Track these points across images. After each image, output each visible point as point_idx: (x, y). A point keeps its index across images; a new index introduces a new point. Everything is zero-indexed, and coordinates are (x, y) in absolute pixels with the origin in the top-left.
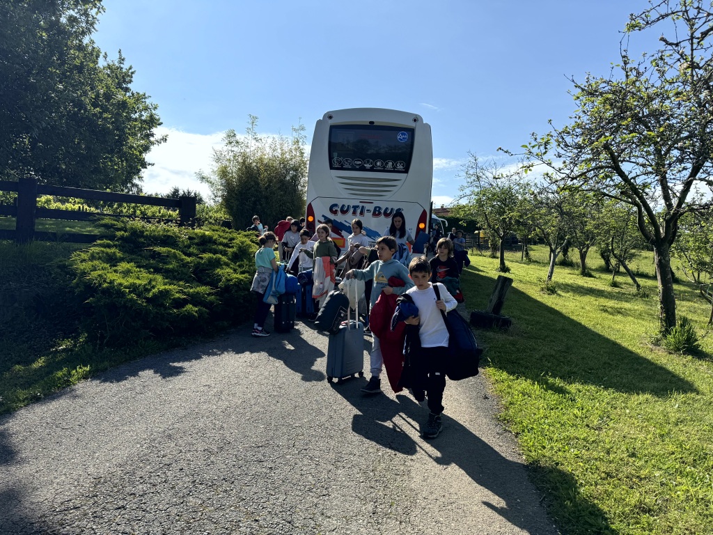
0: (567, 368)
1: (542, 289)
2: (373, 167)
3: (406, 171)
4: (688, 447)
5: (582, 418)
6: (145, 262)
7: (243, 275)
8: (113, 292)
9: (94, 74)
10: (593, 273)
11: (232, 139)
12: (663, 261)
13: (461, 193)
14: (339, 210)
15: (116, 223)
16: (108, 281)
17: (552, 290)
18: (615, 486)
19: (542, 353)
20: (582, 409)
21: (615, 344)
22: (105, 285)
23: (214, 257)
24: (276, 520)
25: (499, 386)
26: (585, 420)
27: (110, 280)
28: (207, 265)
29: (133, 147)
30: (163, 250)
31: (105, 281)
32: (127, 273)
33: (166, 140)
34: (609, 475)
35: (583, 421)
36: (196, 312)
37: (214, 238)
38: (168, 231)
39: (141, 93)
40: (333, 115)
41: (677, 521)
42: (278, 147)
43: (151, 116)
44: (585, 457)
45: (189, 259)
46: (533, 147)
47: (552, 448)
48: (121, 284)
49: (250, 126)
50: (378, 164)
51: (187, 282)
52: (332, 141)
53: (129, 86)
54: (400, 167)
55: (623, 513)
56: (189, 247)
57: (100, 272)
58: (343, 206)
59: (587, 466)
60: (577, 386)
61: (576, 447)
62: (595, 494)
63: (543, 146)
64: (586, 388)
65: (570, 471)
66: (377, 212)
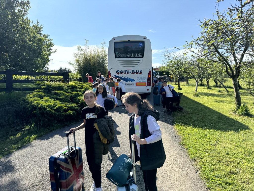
0: (203, 124)
1: (194, 95)
2: (131, 56)
3: (143, 57)
4: (247, 150)
5: (209, 142)
6: (53, 96)
8: (42, 109)
9: (29, 30)
10: (212, 88)
11: (80, 49)
12: (235, 83)
13: (163, 63)
14: (120, 72)
15: (41, 83)
16: (40, 104)
17: (197, 95)
18: (222, 165)
19: (194, 119)
20: (209, 138)
21: (220, 114)
22: (39, 106)
23: (77, 93)
24: (105, 185)
25: (180, 132)
27: (41, 104)
28: (75, 96)
29: (45, 55)
30: (59, 92)
31: (39, 104)
32: (46, 101)
33: (56, 51)
34: (219, 161)
36: (72, 113)
37: (76, 86)
38: (60, 85)
39: (46, 35)
40: (115, 39)
41: (243, 176)
42: (96, 50)
43: (50, 43)
44: (211, 156)
45: (68, 94)
46: (187, 46)
47: (199, 153)
48: (45, 105)
49: (86, 44)
50: (132, 55)
51: (68, 102)
52: (115, 47)
53: (41, 32)
54: (140, 56)
55: (225, 175)
56: (68, 90)
57: (37, 101)
58: (121, 71)
59: (212, 159)
60: (207, 130)
61: (208, 152)
62: (215, 169)
63: (190, 46)
64: (210, 130)
65: (206, 161)
66: (133, 72)
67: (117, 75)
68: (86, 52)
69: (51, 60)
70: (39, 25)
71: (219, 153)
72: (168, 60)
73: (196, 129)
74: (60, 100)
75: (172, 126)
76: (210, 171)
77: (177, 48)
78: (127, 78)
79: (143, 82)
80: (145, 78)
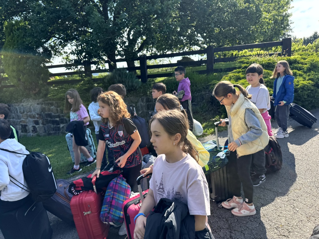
7: (308, 82)
37: (298, 60)
38: (270, 60)
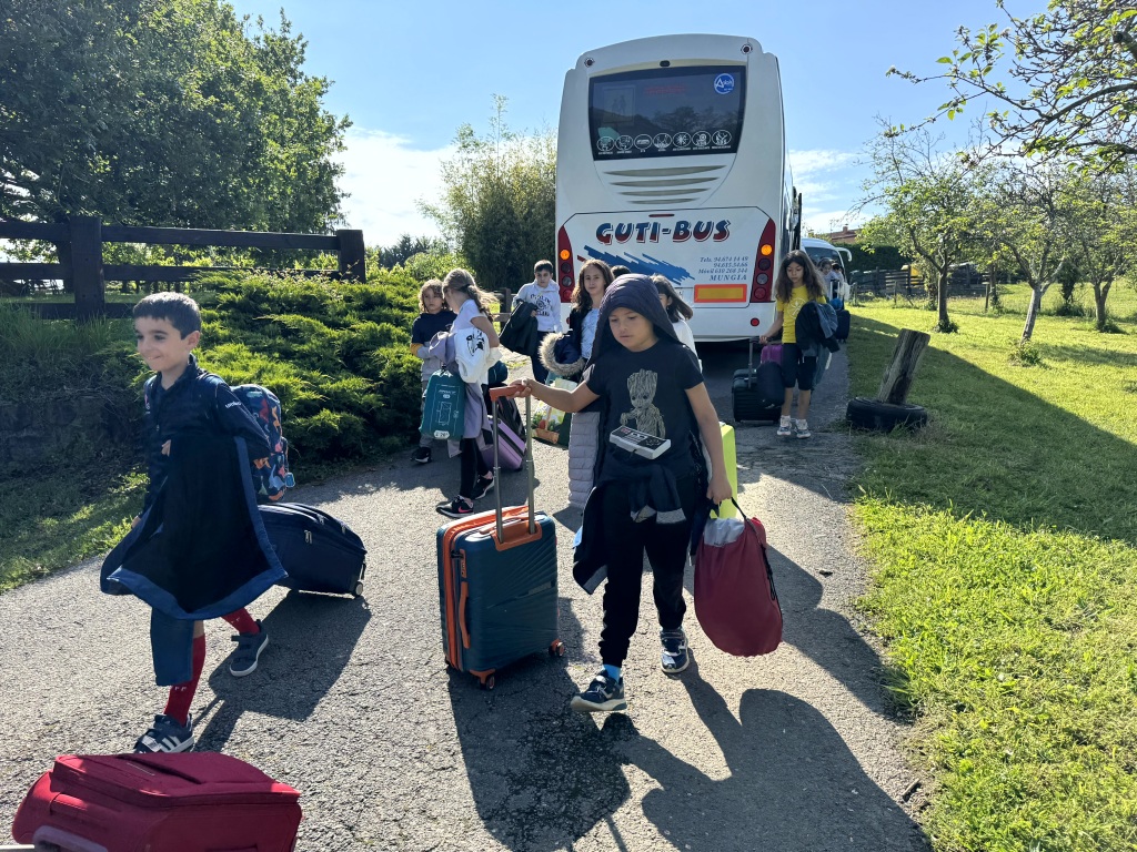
0: (1025, 501)
1: (1012, 357)
2: (672, 146)
3: (733, 148)
5: (1038, 604)
6: (266, 343)
10: (1120, 326)
13: (865, 195)
14: (613, 233)
17: (1030, 359)
19: (978, 472)
20: (1044, 586)
23: (379, 328)
26: (1045, 609)
28: (367, 343)
30: (290, 319)
32: (227, 360)
34: (1077, 737)
35: (1040, 612)
36: (338, 422)
40: (594, 58)
44: (1026, 693)
45: (335, 333)
46: (963, 59)
47: (956, 671)
49: (496, 115)
50: (681, 140)
52: (595, 106)
53: (300, 68)
54: (722, 142)
56: (342, 313)
58: (621, 226)
59: (1028, 714)
60: (1042, 536)
61: (1011, 670)
62: (1035, 784)
63: (983, 54)
64: (1061, 540)
65: (986, 726)
66: (681, 233)
67: (601, 248)
68: (494, 156)
69: (343, 195)
70: (291, 36)
71: (1086, 683)
72: (893, 179)
73: (969, 529)
74: (299, 358)
75: (840, 507)
76: (995, 795)
77: (906, 76)
78: (648, 261)
79: (730, 282)
80: (741, 262)
